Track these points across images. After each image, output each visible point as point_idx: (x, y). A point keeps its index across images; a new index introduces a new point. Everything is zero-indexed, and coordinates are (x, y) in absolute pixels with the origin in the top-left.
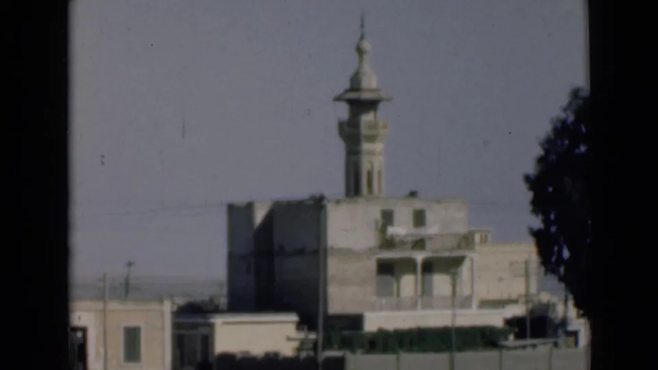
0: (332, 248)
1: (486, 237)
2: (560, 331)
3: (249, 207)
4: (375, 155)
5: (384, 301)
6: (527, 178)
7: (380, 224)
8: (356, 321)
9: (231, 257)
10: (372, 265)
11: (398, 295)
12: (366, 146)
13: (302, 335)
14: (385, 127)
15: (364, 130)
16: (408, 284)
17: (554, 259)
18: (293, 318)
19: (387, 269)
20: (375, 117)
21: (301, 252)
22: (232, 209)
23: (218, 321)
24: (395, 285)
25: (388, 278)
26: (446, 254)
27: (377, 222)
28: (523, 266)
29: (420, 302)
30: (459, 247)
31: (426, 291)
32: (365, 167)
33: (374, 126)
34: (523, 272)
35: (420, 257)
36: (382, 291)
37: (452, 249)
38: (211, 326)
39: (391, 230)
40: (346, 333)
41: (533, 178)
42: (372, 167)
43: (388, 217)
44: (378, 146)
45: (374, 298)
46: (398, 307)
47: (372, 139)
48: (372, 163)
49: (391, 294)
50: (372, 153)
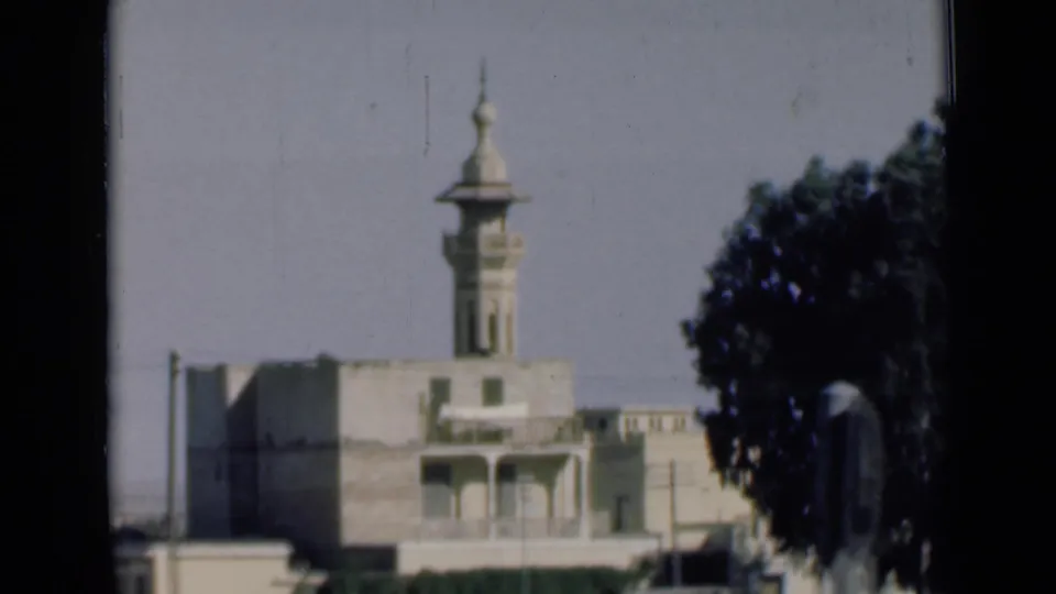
0: (348, 441)
1: (684, 422)
2: (753, 577)
3: (219, 374)
4: (502, 290)
5: (435, 524)
6: (686, 326)
7: (427, 400)
8: (385, 557)
9: (193, 452)
10: (414, 467)
11: (458, 514)
12: (487, 275)
13: (296, 577)
14: (518, 244)
15: (484, 249)
16: (475, 497)
17: (734, 459)
18: (282, 550)
19: (437, 473)
20: (503, 228)
21: (299, 445)
22: (192, 375)
23: (159, 553)
24: (453, 499)
25: (442, 488)
26: (536, 451)
27: (421, 396)
28: (666, 471)
29: (494, 528)
30: (559, 438)
31: (503, 508)
32: (485, 308)
33: (500, 243)
34: (666, 481)
35: (492, 454)
36: (432, 509)
37: (544, 444)
38: (149, 562)
39: (446, 411)
40: (370, 575)
41: (695, 326)
42: (497, 310)
43: (441, 390)
44: (507, 276)
45: (418, 520)
46: (457, 534)
47: (497, 263)
48: (496, 303)
49: (445, 512)
50: (496, 286)
